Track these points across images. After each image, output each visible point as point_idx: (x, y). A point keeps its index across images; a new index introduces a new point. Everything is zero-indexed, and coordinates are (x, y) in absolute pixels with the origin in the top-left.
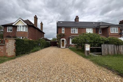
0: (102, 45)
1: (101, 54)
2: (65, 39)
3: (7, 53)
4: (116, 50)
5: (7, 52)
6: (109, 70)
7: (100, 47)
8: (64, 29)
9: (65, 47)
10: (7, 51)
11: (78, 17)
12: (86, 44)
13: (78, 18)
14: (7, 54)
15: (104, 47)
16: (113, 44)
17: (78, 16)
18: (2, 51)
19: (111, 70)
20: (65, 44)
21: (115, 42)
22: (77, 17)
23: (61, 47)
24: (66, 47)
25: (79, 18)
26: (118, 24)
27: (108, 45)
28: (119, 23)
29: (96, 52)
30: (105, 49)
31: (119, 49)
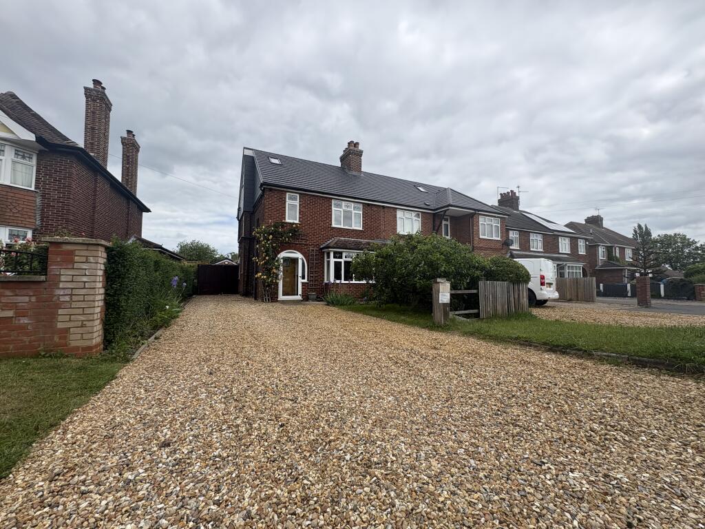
0: (481, 284)
1: (477, 316)
2: (298, 255)
3: (67, 330)
4: (512, 299)
5: (60, 325)
6: (527, 346)
7: (475, 291)
8: (297, 203)
9: (299, 297)
10: (60, 318)
11: (360, 148)
12: (439, 280)
13: (360, 154)
14: (65, 338)
15: (485, 287)
16: (506, 280)
17: (356, 145)
18: (24, 321)
19: (530, 346)
20: (300, 280)
21: (512, 273)
22: (352, 148)
23: (281, 297)
24: (306, 298)
25: (361, 152)
26: (497, 204)
27: (495, 282)
28: (499, 201)
29: (465, 310)
30: (486, 298)
31: (519, 295)
